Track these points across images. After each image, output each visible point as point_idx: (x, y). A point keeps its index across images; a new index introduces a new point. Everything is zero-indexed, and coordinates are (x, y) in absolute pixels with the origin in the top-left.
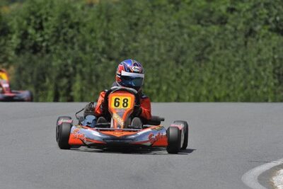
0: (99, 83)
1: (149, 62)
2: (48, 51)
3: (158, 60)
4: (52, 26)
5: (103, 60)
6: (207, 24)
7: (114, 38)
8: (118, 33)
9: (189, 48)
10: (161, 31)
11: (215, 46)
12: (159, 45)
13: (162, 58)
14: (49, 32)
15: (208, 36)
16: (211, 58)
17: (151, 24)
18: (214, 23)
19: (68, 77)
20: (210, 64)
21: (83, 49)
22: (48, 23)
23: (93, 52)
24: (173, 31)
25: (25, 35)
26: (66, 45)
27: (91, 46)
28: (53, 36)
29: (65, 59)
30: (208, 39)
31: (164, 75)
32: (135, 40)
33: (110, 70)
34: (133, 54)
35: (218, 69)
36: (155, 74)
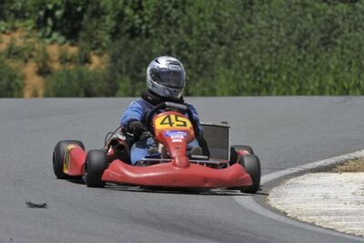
1: (265, 47)
2: (148, 35)
3: (277, 44)
4: (152, 6)
5: (213, 45)
6: (335, 2)
7: (226, 18)
8: (231, 13)
9: (313, 30)
10: (282, 10)
11: (344, 28)
12: (278, 27)
13: (281, 42)
14: (149, 12)
15: (336, 17)
16: (339, 41)
17: (268, 3)
20: (339, 49)
21: (189, 32)
23: (201, 36)
24: (295, 10)
25: (120, 17)
26: (169, 27)
27: (199, 28)
28: (153, 18)
29: (168, 45)
30: (336, 21)
31: (284, 62)
32: (250, 21)
33: (220, 57)
34: (247, 38)
35: (347, 54)
36: (273, 61)
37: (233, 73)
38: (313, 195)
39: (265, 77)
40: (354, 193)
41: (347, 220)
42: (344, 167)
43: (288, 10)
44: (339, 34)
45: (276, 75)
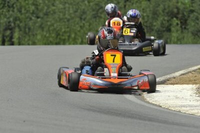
0: (30, 33)
3: (69, 17)
5: (33, 18)
7: (40, 4)
9: (88, 10)
12: (69, 8)
13: (71, 16)
15: (101, 2)
16: (103, 16)
19: (11, 29)
21: (20, 12)
23: (27, 13)
26: (9, 9)
27: (25, 9)
29: (8, 18)
31: (72, 27)
32: (53, 5)
34: (52, 14)
36: (66, 27)
37: (45, 33)
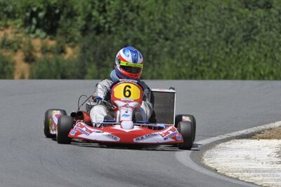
0: (155, 61)
1: (201, 42)
2: (110, 32)
3: (209, 40)
4: (113, 9)
5: (160, 40)
6: (254, 8)
7: (170, 20)
8: (174, 16)
9: (237, 30)
10: (213, 14)
11: (261, 28)
12: (211, 27)
13: (212, 38)
14: (111, 14)
15: (256, 19)
16: (257, 38)
17: (204, 8)
18: (260, 7)
20: (256, 44)
21: (142, 30)
22: (110, 7)
23: (151, 33)
24: (223, 14)
25: (89, 18)
26: (126, 26)
27: (149, 28)
28: (115, 18)
29: (126, 40)
30: (255, 22)
31: (214, 54)
32: (188, 22)
33: (166, 50)
34: (187, 35)
35: (263, 48)
36: (206, 53)
37: (175, 62)
38: (237, 157)
39: (200, 65)
40: (269, 156)
41: (263, 176)
42: (261, 135)
43: (218, 14)
44: (257, 33)
45: (208, 64)
